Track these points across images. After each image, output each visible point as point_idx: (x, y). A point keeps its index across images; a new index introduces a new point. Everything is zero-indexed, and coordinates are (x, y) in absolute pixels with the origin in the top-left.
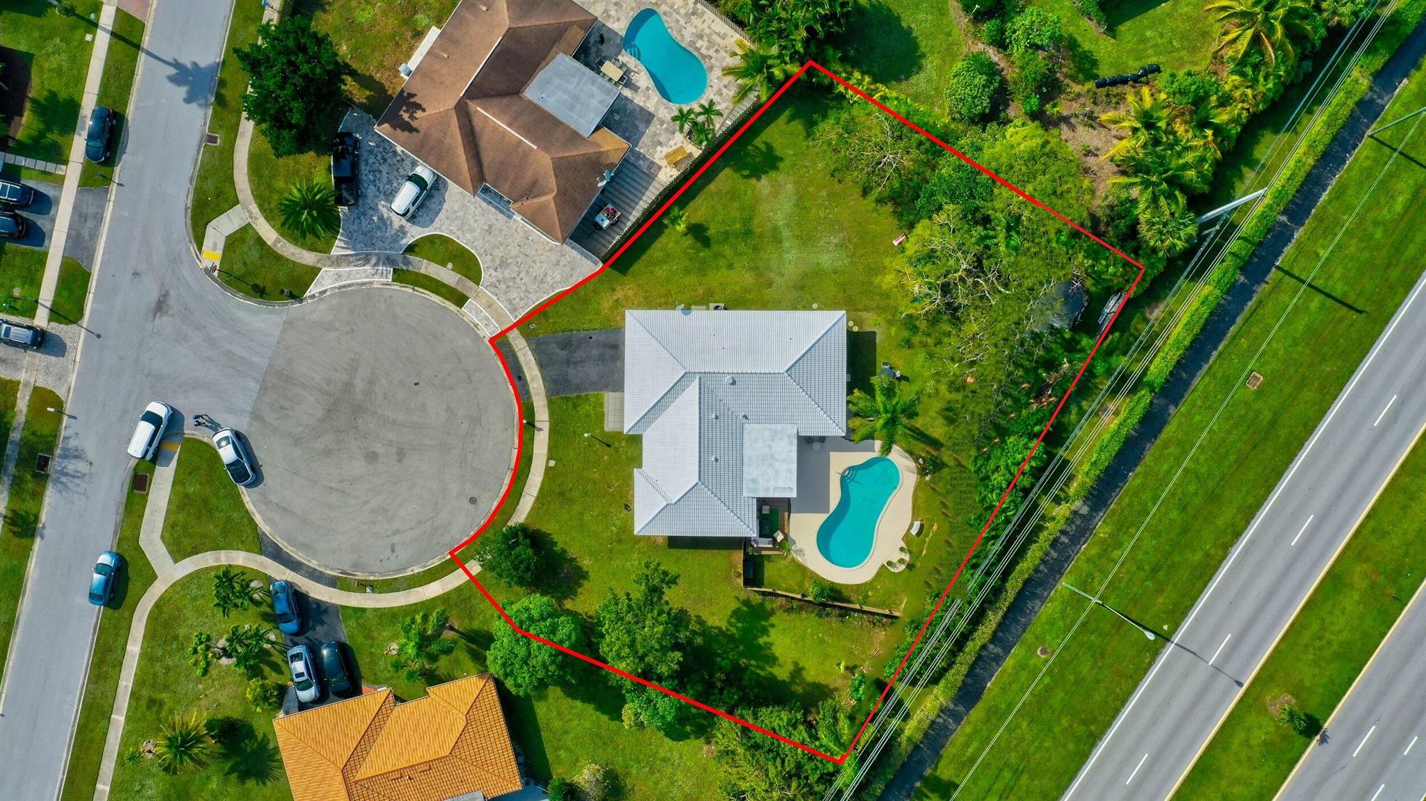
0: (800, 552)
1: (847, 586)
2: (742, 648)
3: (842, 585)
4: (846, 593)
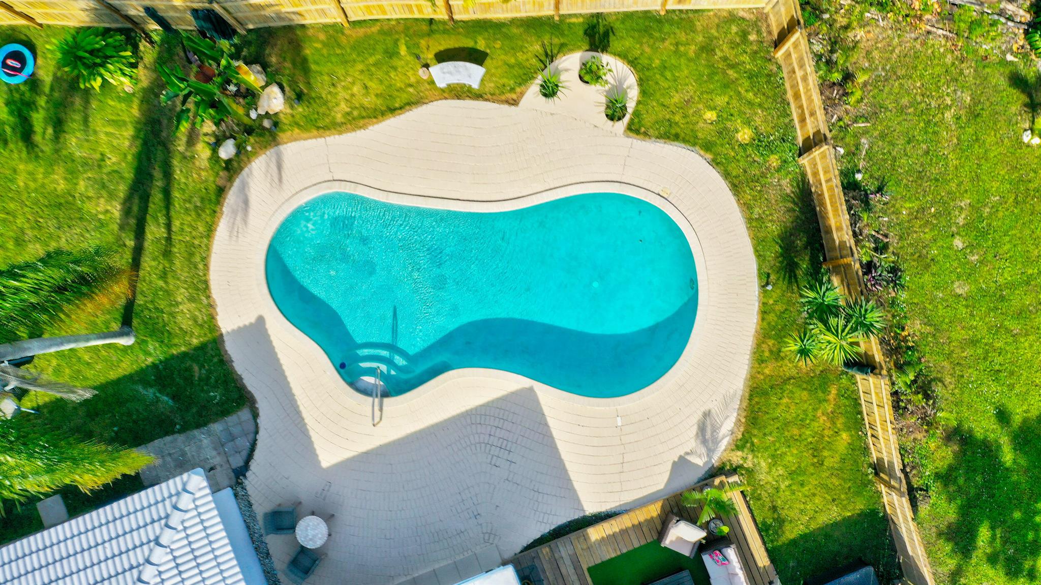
0: (701, 432)
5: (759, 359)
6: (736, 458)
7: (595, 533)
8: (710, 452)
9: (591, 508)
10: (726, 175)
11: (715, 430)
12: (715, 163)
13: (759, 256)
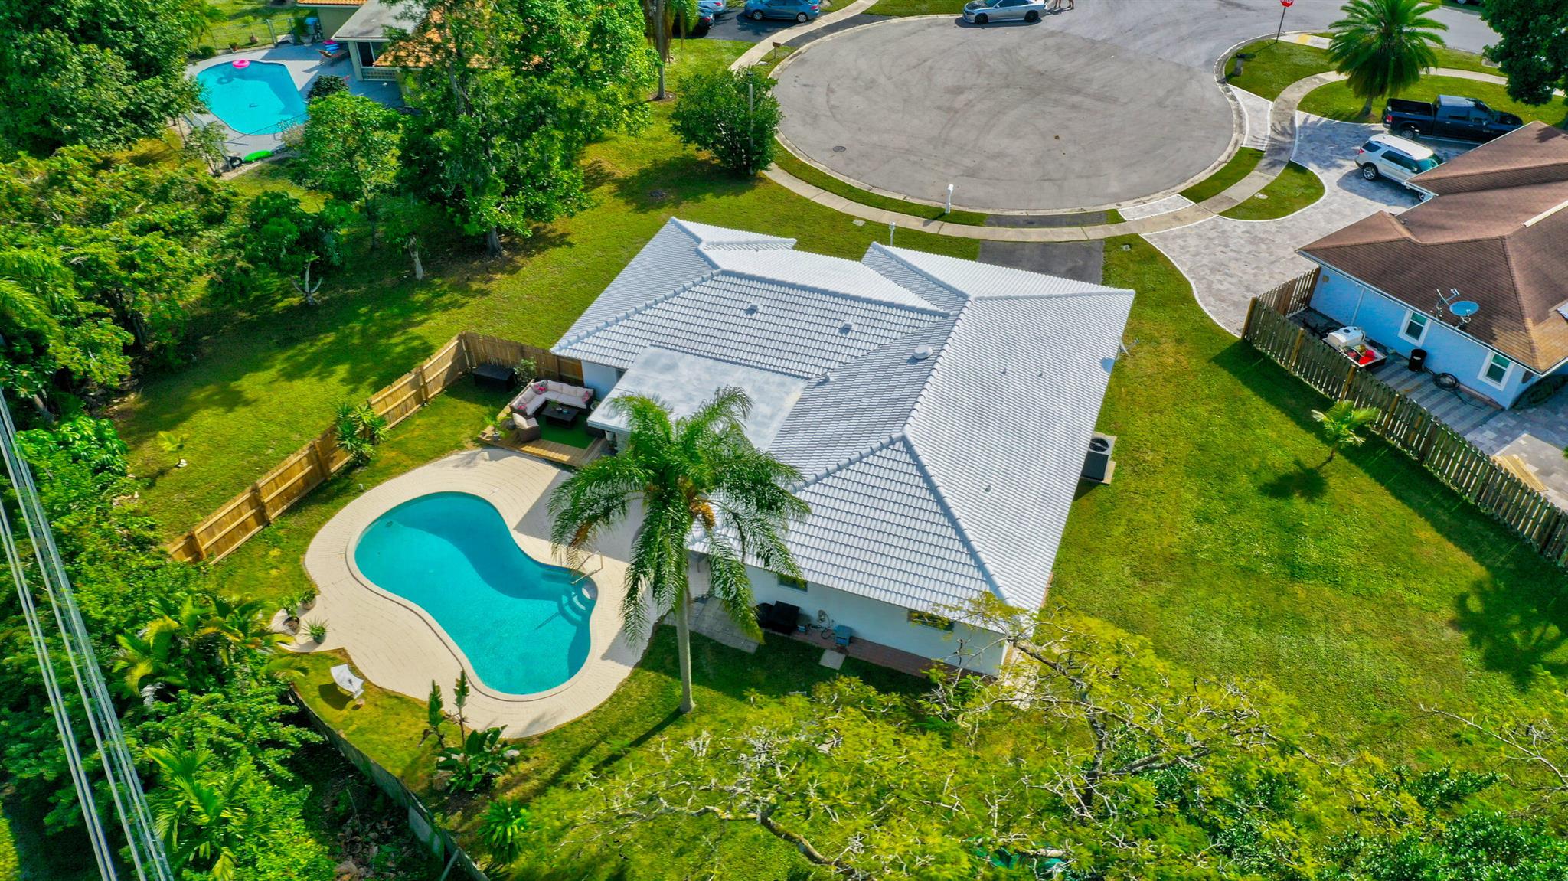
0: (469, 462)
1: (326, 518)
2: (356, 341)
3: (337, 509)
4: (314, 511)
5: (406, 469)
6: (470, 444)
7: (565, 458)
8: (476, 454)
9: (553, 472)
10: (307, 544)
11: (462, 460)
12: (304, 552)
13: (346, 503)
